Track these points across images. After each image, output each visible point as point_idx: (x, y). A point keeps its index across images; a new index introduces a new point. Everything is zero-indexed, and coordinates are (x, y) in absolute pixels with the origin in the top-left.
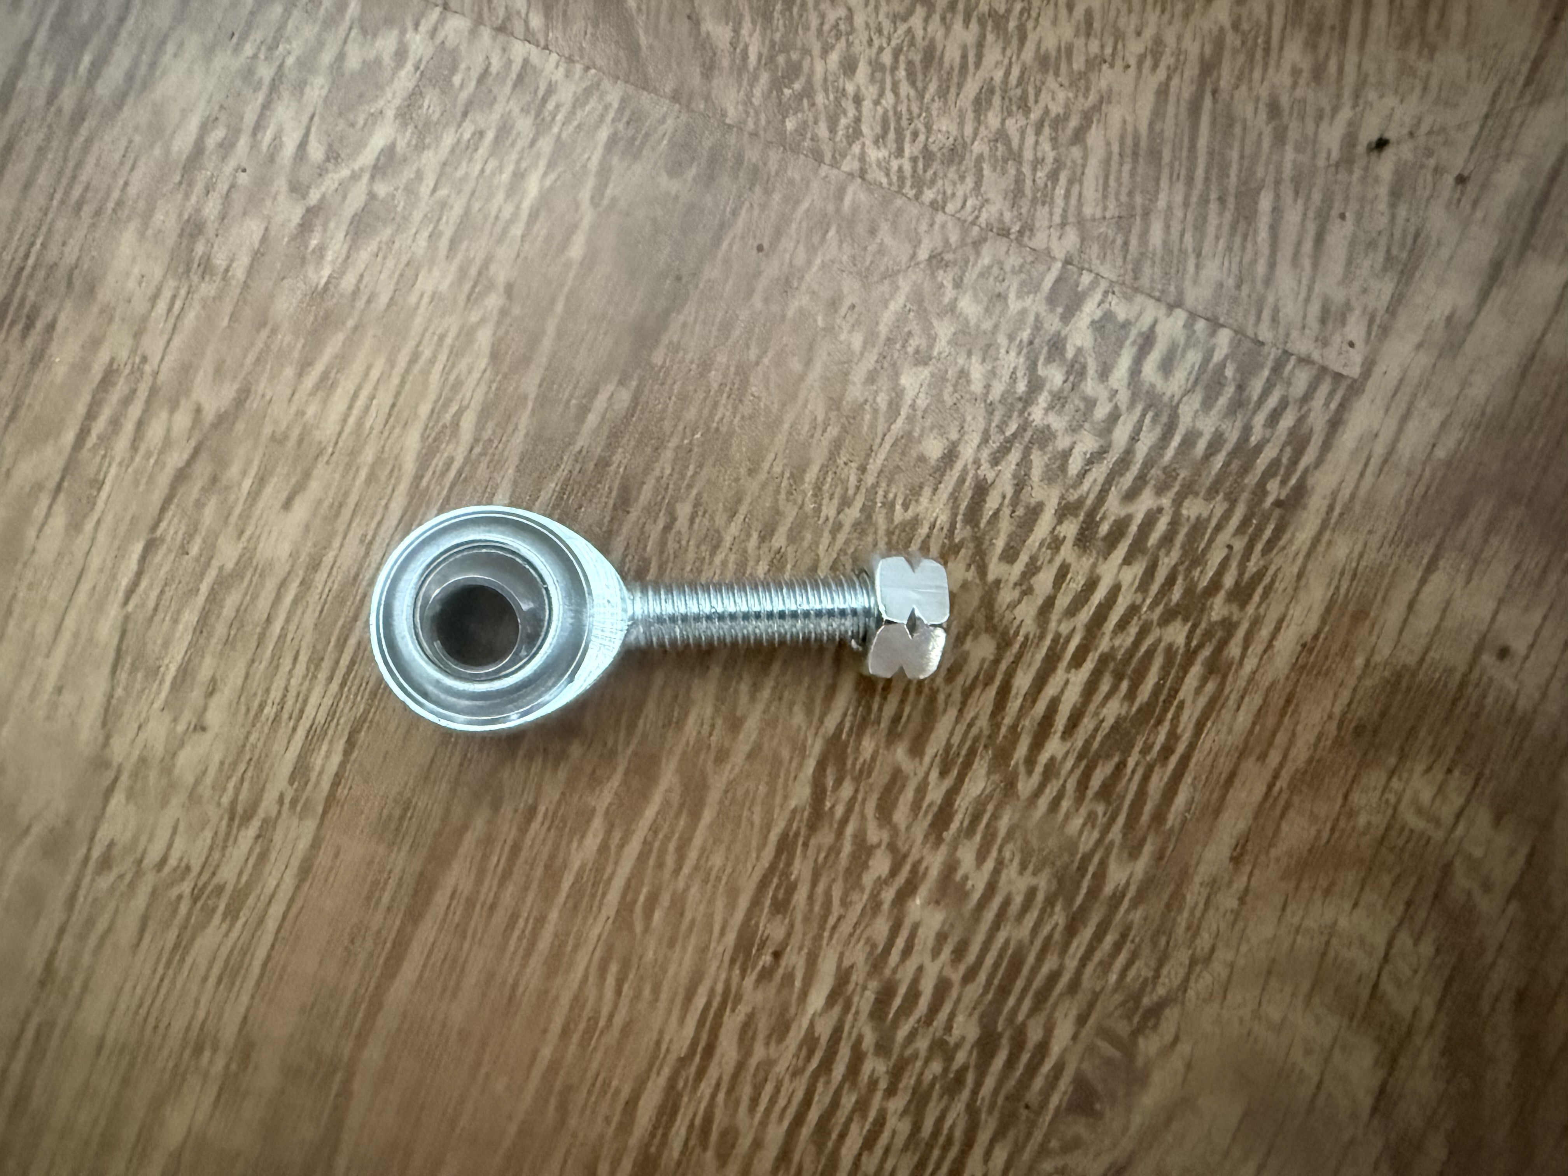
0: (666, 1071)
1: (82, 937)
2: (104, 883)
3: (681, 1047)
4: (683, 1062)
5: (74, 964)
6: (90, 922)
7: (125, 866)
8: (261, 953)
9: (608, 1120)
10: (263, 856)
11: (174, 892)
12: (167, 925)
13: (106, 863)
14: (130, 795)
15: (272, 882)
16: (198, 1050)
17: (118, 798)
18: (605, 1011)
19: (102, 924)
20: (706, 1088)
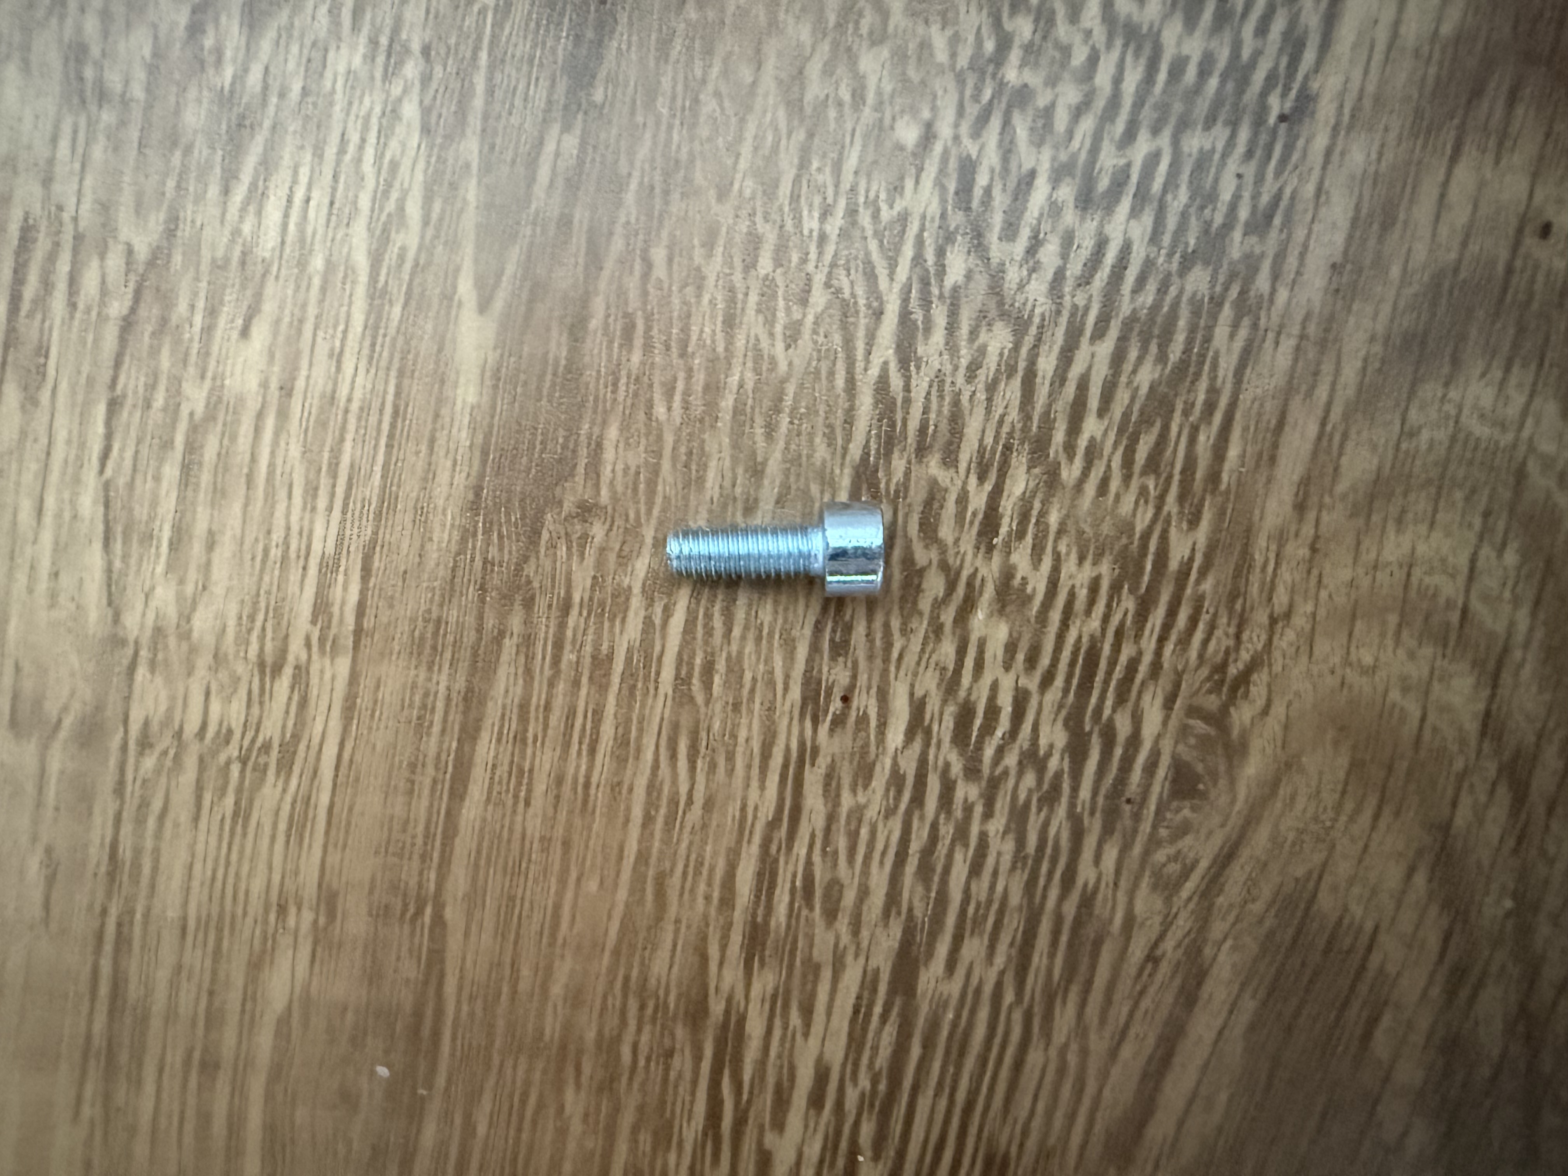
0: (757, 839)
1: (140, 821)
2: (149, 762)
3: (767, 810)
4: (773, 824)
5: (138, 852)
6: (144, 804)
7: (166, 741)
8: (325, 799)
9: (708, 898)
10: (303, 703)
11: (222, 758)
12: (222, 791)
13: (145, 744)
14: (153, 665)
15: (318, 728)
16: (282, 910)
17: (142, 672)
18: (684, 789)
19: (157, 805)
20: (801, 849)
